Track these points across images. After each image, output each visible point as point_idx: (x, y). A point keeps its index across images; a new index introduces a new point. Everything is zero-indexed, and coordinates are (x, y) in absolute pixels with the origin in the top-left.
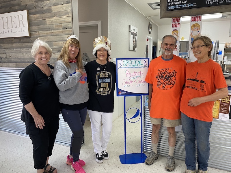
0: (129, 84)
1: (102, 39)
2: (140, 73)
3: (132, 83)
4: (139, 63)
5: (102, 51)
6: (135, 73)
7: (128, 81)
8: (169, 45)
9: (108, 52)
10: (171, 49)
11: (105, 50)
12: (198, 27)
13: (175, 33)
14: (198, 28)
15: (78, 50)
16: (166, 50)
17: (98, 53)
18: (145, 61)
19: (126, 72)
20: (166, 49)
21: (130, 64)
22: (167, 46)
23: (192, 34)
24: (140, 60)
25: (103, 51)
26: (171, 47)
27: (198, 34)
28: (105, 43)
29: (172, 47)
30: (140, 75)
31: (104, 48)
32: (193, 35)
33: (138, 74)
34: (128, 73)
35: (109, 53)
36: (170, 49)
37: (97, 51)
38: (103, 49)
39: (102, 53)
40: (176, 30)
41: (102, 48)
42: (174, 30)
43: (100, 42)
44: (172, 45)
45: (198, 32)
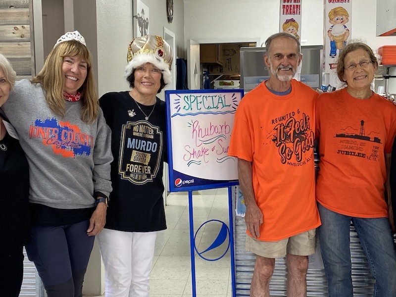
0: (201, 158)
1: (150, 42)
2: (224, 127)
3: (207, 153)
4: (220, 101)
5: (148, 71)
6: (213, 128)
7: (197, 150)
8: (285, 57)
9: (162, 75)
10: (292, 66)
11: (156, 70)
12: (344, 16)
13: (291, 28)
14: (344, 18)
15: (84, 72)
16: (279, 69)
17: (138, 74)
18: (234, 97)
19: (192, 126)
20: (281, 67)
21: (200, 106)
22: (282, 60)
23: (332, 32)
24: (222, 94)
25: (149, 73)
26: (290, 60)
27: (345, 31)
28: (157, 52)
29: (293, 62)
30: (224, 133)
31: (153, 66)
32: (335, 35)
33: (220, 130)
34: (197, 129)
35: (165, 77)
36: (290, 67)
37: (134, 70)
38: (151, 67)
39: (147, 75)
40: (292, 20)
41: (148, 63)
42: (288, 21)
43: (145, 49)
44: (291, 56)
45: (345, 27)
